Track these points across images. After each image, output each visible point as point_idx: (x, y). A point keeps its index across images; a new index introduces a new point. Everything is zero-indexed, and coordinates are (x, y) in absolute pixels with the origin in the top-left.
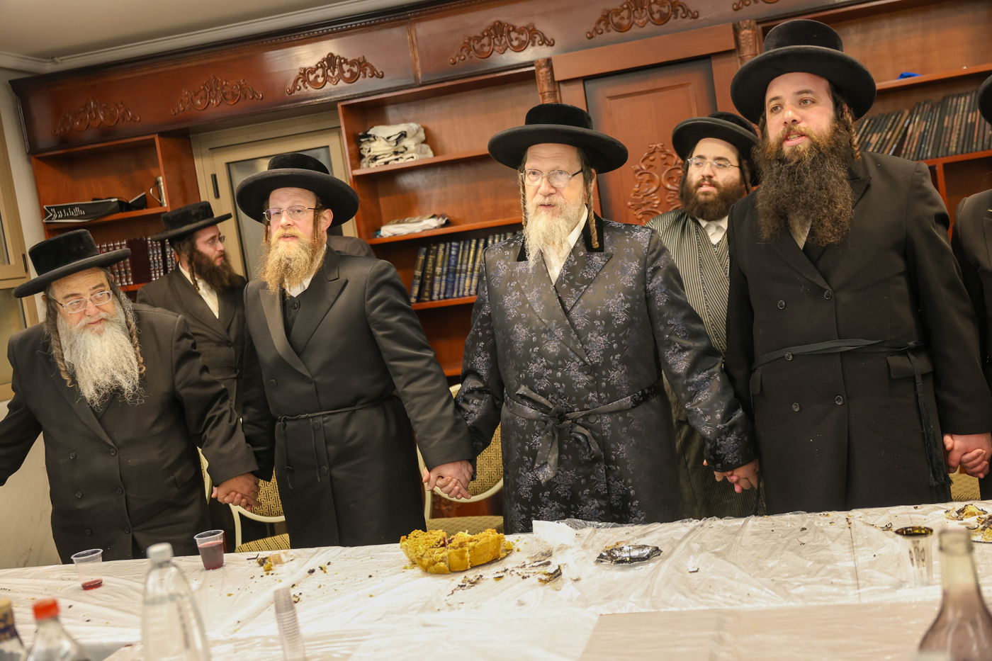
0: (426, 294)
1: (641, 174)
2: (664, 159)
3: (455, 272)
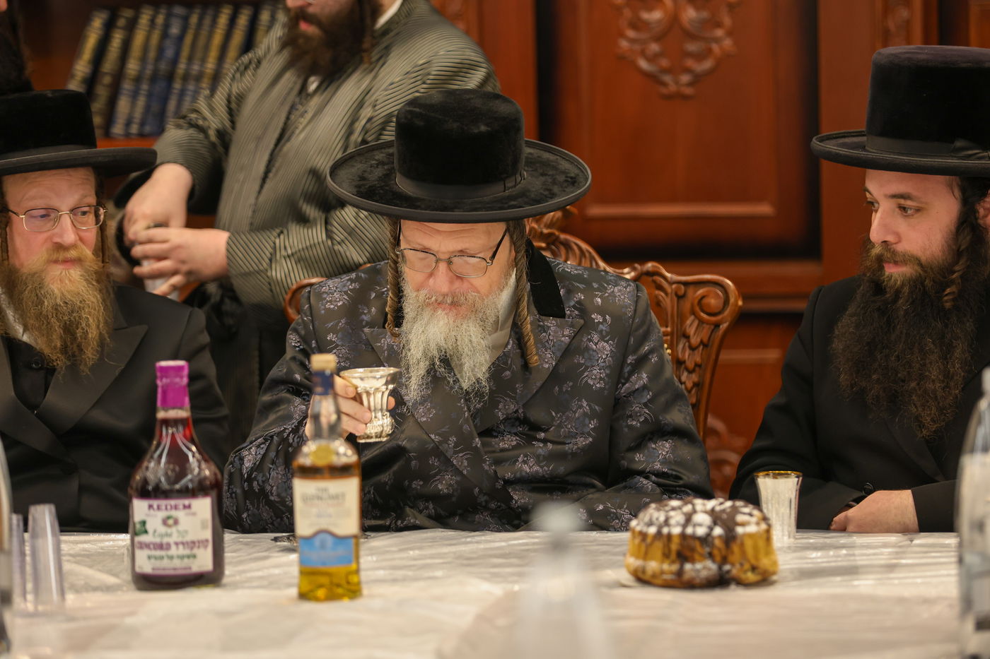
3: (170, 77)
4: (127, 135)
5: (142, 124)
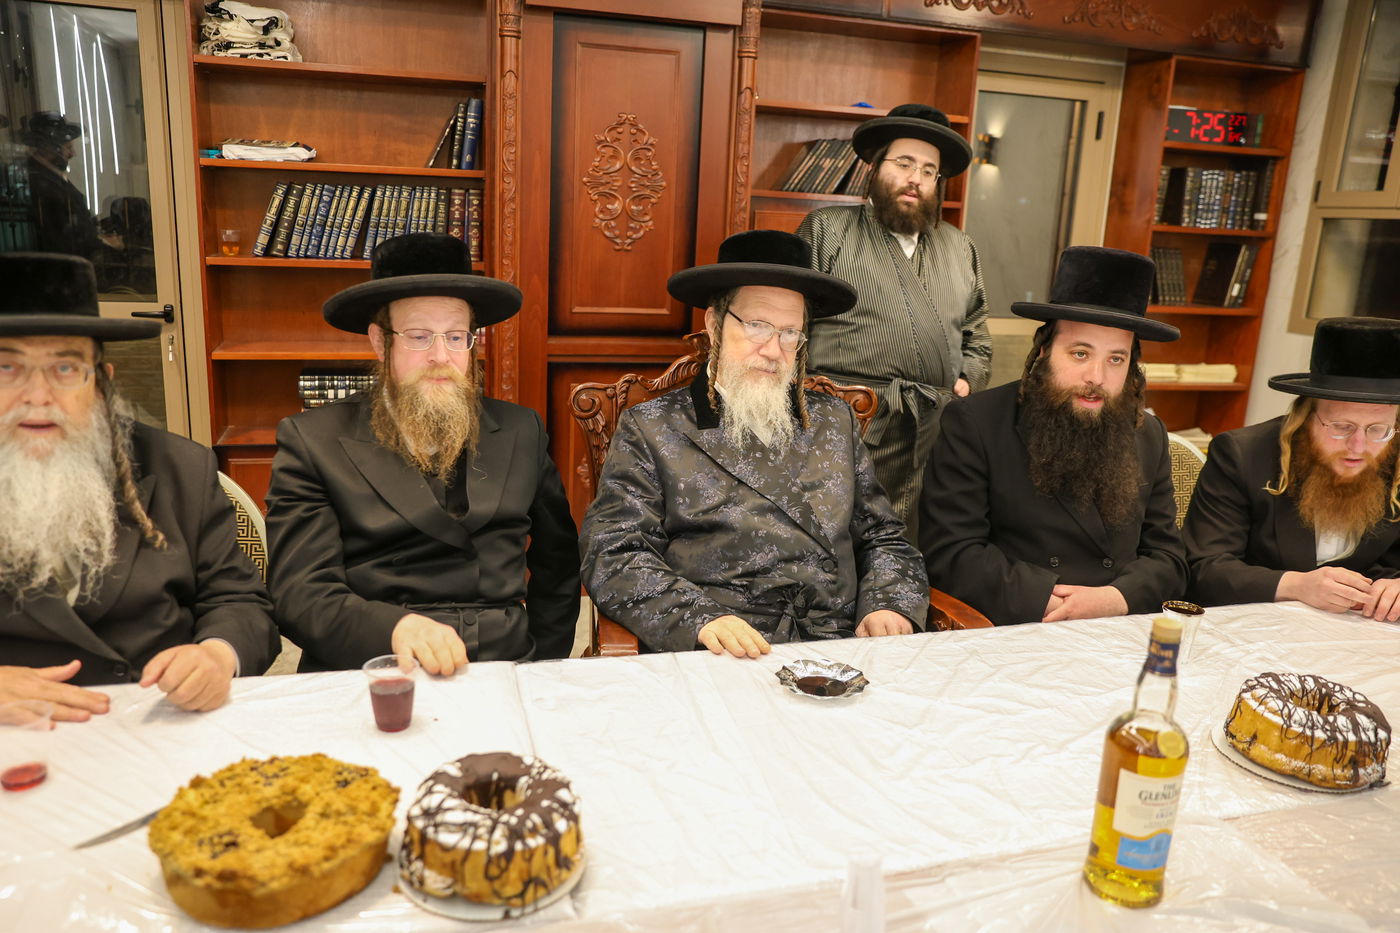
0: (280, 247)
1: (604, 147)
2: (634, 134)
3: (323, 225)
4: (298, 256)
5: (307, 250)
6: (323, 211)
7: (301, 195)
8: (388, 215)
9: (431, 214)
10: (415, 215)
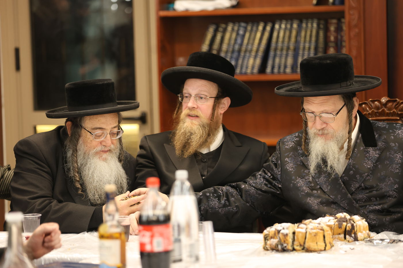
3: (239, 51)
6: (239, 41)
7: (225, 31)
8: (283, 42)
9: (314, 39)
10: (302, 39)
